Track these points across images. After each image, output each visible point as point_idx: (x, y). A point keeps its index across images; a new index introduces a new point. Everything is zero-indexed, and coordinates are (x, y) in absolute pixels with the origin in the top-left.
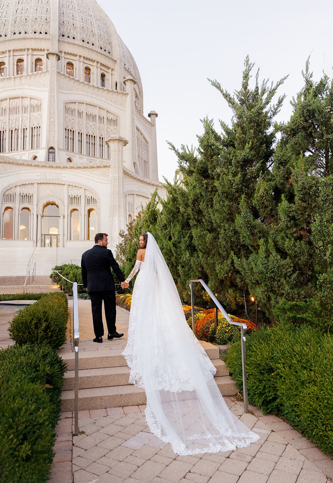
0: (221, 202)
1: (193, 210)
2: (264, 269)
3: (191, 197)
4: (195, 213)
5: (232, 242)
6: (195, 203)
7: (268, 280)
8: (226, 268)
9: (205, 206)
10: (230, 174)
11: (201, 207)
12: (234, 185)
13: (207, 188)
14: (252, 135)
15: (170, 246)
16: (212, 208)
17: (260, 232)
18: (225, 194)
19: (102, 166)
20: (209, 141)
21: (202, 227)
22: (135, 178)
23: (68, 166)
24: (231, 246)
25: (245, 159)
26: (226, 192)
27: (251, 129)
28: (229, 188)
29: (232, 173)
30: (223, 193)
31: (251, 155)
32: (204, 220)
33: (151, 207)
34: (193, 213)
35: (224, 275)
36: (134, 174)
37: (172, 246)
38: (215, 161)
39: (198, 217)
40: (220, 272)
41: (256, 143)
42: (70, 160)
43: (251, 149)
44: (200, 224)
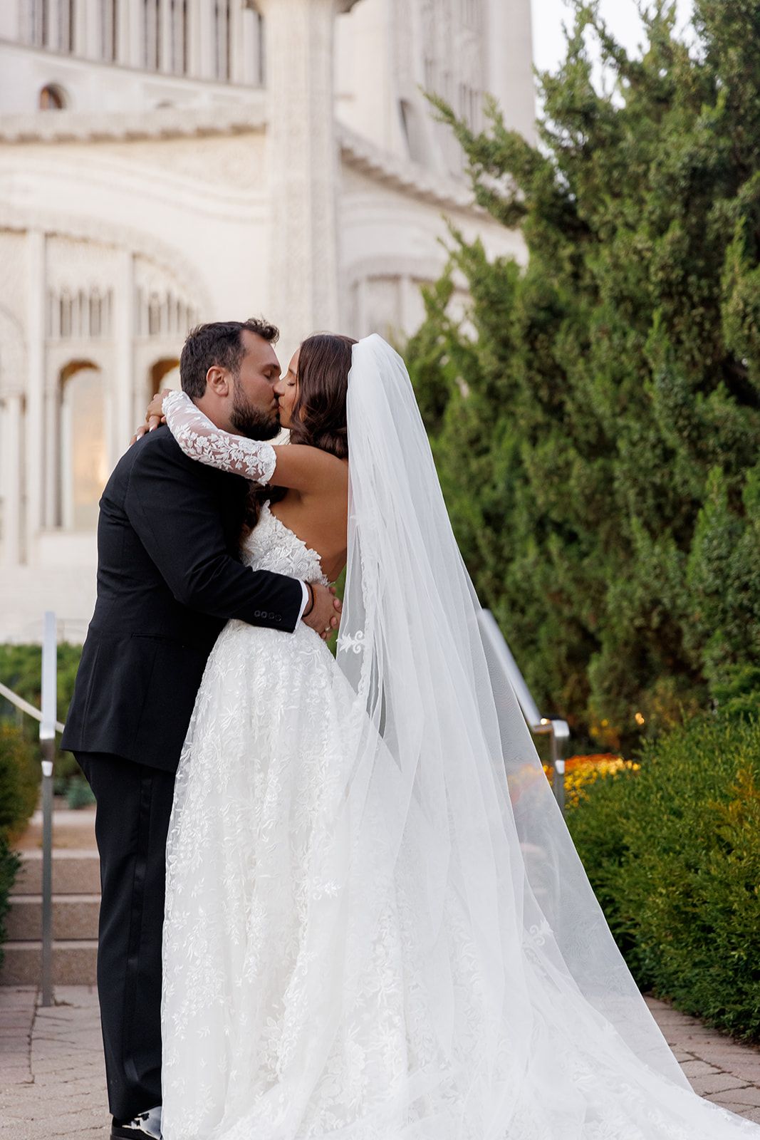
0: (616, 337)
1: (529, 365)
2: (716, 577)
3: (520, 312)
4: (539, 378)
5: (660, 491)
6: (536, 337)
7: (735, 617)
8: (640, 592)
9: (571, 351)
10: (644, 224)
11: (557, 352)
12: (652, 269)
13: (576, 276)
14: (735, 71)
15: (469, 524)
16: (588, 361)
17: (726, 447)
18: (628, 306)
19: (222, 124)
20: (577, 92)
21: (569, 435)
22: (403, 189)
23: (47, 132)
24: (659, 508)
25: (695, 169)
26: (631, 299)
27: (733, 44)
28: (639, 281)
29: (652, 223)
30: (619, 300)
31: (720, 152)
32: (569, 407)
33: (422, 350)
34: (530, 379)
35: (632, 620)
36: (398, 165)
37: (478, 521)
38: (599, 172)
39: (551, 395)
40: (620, 609)
41: (751, 100)
42: (53, 96)
43: (720, 128)
44: (561, 420)
